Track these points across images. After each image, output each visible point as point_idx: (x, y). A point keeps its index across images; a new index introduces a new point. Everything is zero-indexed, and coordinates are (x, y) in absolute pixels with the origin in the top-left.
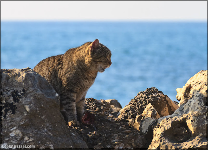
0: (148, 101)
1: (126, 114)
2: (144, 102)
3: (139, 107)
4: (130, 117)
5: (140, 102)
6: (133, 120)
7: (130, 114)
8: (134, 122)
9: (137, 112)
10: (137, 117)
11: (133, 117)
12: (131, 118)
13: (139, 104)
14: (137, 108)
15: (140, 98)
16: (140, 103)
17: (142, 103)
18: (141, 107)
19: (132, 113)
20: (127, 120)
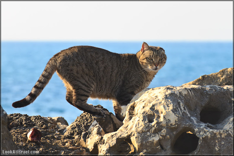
0: (93, 118)
1: (72, 131)
2: (89, 119)
3: (85, 124)
4: (76, 134)
5: (85, 119)
6: (78, 137)
7: (76, 131)
8: (80, 138)
9: (83, 129)
10: (83, 133)
11: (79, 133)
12: (77, 135)
13: (85, 122)
14: (83, 125)
15: (85, 116)
16: (86, 120)
17: (87, 121)
18: (87, 124)
19: (78, 130)
20: (73, 136)
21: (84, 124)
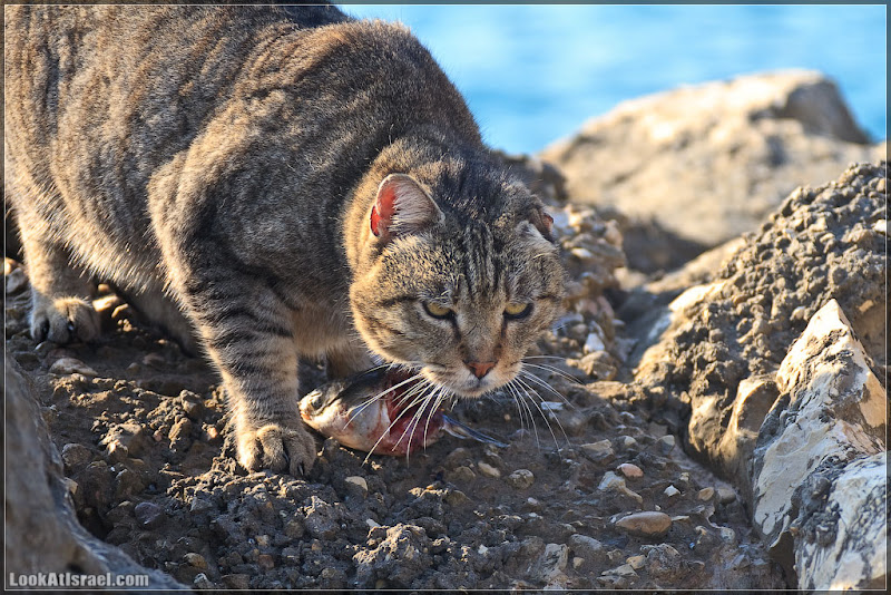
0: (833, 269)
1: (682, 361)
2: (807, 274)
3: (775, 311)
4: (700, 382)
5: (780, 272)
6: (717, 407)
7: (703, 363)
8: (725, 422)
9: (752, 353)
10: (746, 388)
11: (723, 385)
12: (706, 393)
13: (776, 290)
14: (756, 324)
15: (785, 244)
16: (781, 282)
17: (792, 283)
18: (786, 309)
19: (721, 356)
20: (684, 398)
21: (767, 303)
